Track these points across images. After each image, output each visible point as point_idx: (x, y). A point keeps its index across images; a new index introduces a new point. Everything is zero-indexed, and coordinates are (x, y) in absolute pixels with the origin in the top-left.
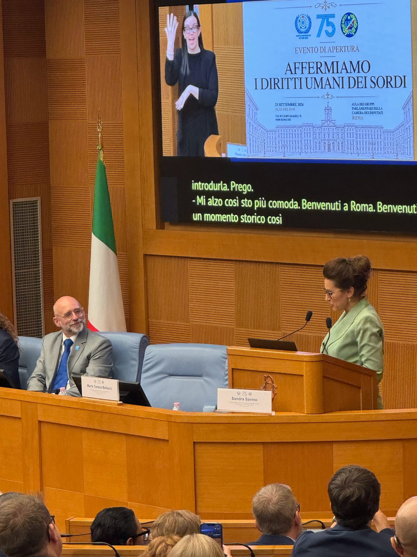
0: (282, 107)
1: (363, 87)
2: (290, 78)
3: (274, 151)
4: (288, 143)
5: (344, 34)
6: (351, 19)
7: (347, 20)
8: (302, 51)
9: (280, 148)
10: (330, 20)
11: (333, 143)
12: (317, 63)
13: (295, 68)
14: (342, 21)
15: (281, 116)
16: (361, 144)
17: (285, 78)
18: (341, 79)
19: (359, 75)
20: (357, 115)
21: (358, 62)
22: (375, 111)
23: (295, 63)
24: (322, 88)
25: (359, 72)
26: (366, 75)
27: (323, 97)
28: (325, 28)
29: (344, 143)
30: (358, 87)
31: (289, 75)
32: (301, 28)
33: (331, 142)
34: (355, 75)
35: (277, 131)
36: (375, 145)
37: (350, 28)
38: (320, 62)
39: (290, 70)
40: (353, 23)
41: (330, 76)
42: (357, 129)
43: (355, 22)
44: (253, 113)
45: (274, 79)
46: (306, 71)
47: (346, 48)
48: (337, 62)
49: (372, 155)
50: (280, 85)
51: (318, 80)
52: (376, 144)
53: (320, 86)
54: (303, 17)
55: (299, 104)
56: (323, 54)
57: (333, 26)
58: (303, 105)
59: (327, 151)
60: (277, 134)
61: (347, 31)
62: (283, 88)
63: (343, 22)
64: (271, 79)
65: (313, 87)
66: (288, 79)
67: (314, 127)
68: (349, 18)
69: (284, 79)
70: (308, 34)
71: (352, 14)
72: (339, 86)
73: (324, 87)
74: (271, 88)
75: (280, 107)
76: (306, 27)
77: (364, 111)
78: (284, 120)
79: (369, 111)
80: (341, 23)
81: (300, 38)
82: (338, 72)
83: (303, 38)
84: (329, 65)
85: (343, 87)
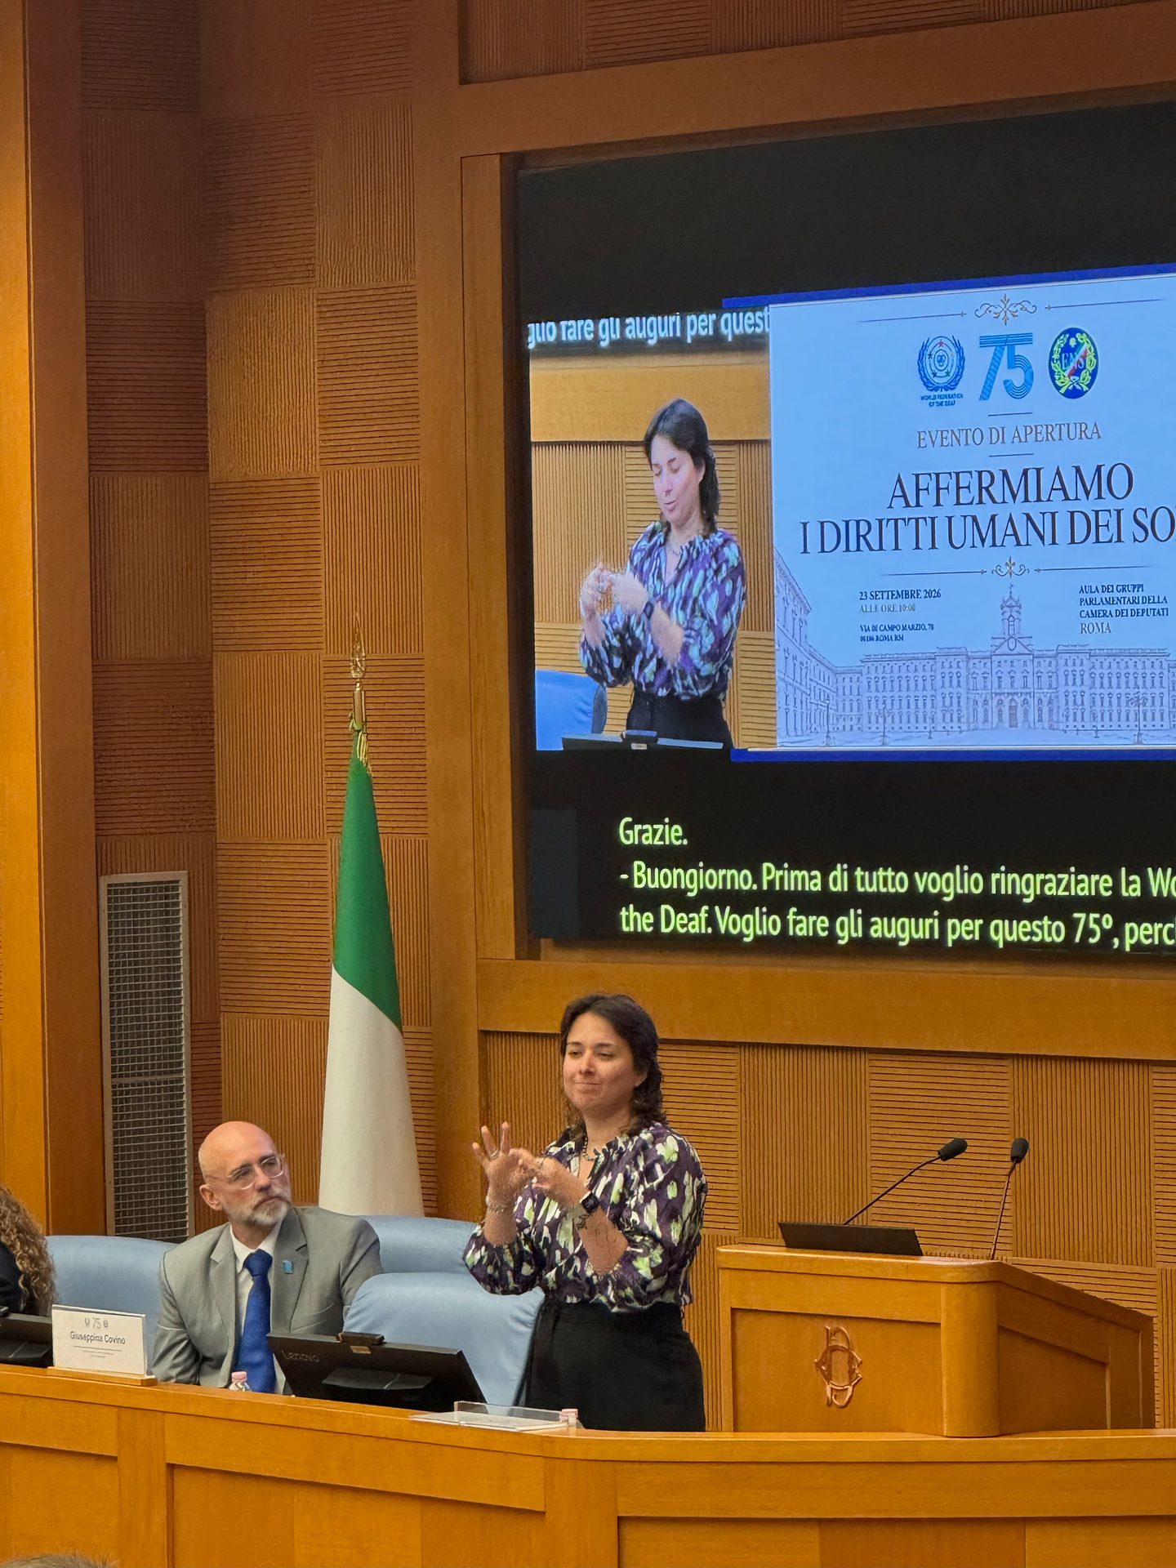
0: (880, 603)
1: (1110, 541)
2: (904, 519)
3: (855, 728)
4: (897, 705)
5: (1058, 388)
6: (1079, 345)
7: (1067, 350)
8: (938, 442)
9: (873, 719)
10: (1020, 350)
11: (1025, 702)
12: (980, 473)
13: (918, 490)
14: (1052, 353)
15: (875, 629)
16: (1106, 704)
17: (888, 520)
18: (1048, 517)
19: (1100, 505)
20: (1094, 620)
21: (1099, 469)
22: (1145, 606)
23: (917, 476)
24: (994, 545)
25: (1100, 497)
26: (1119, 505)
27: (997, 570)
28: (1003, 373)
29: (1055, 703)
30: (1098, 541)
31: (899, 510)
32: (935, 375)
33: (1019, 700)
34: (1088, 506)
35: (865, 670)
36: (1144, 704)
37: (1077, 372)
38: (988, 472)
39: (904, 496)
40: (1084, 357)
41: (1018, 509)
42: (1093, 659)
43: (1091, 355)
44: (797, 621)
45: (858, 522)
46: (948, 498)
47: (1064, 429)
48: (1038, 470)
49: (1136, 733)
50: (873, 538)
51: (984, 524)
52: (1149, 703)
53: (989, 541)
54: (941, 344)
55: (929, 594)
56: (999, 449)
57: (1028, 369)
58: (939, 595)
59: (1007, 725)
60: (863, 679)
61: (1066, 382)
62: (881, 548)
63: (1056, 356)
64: (847, 523)
65: (969, 542)
66: (896, 521)
67: (968, 658)
68: (1072, 343)
69: (884, 522)
70: (956, 391)
71: (1081, 332)
72: (1042, 538)
73: (998, 543)
74: (848, 549)
75: (874, 602)
76: (948, 373)
77: (1113, 608)
78: (886, 638)
79: (1129, 607)
80: (1051, 359)
81: (931, 405)
82: (1039, 500)
83: (941, 404)
84: (1015, 479)
85: (1054, 543)
